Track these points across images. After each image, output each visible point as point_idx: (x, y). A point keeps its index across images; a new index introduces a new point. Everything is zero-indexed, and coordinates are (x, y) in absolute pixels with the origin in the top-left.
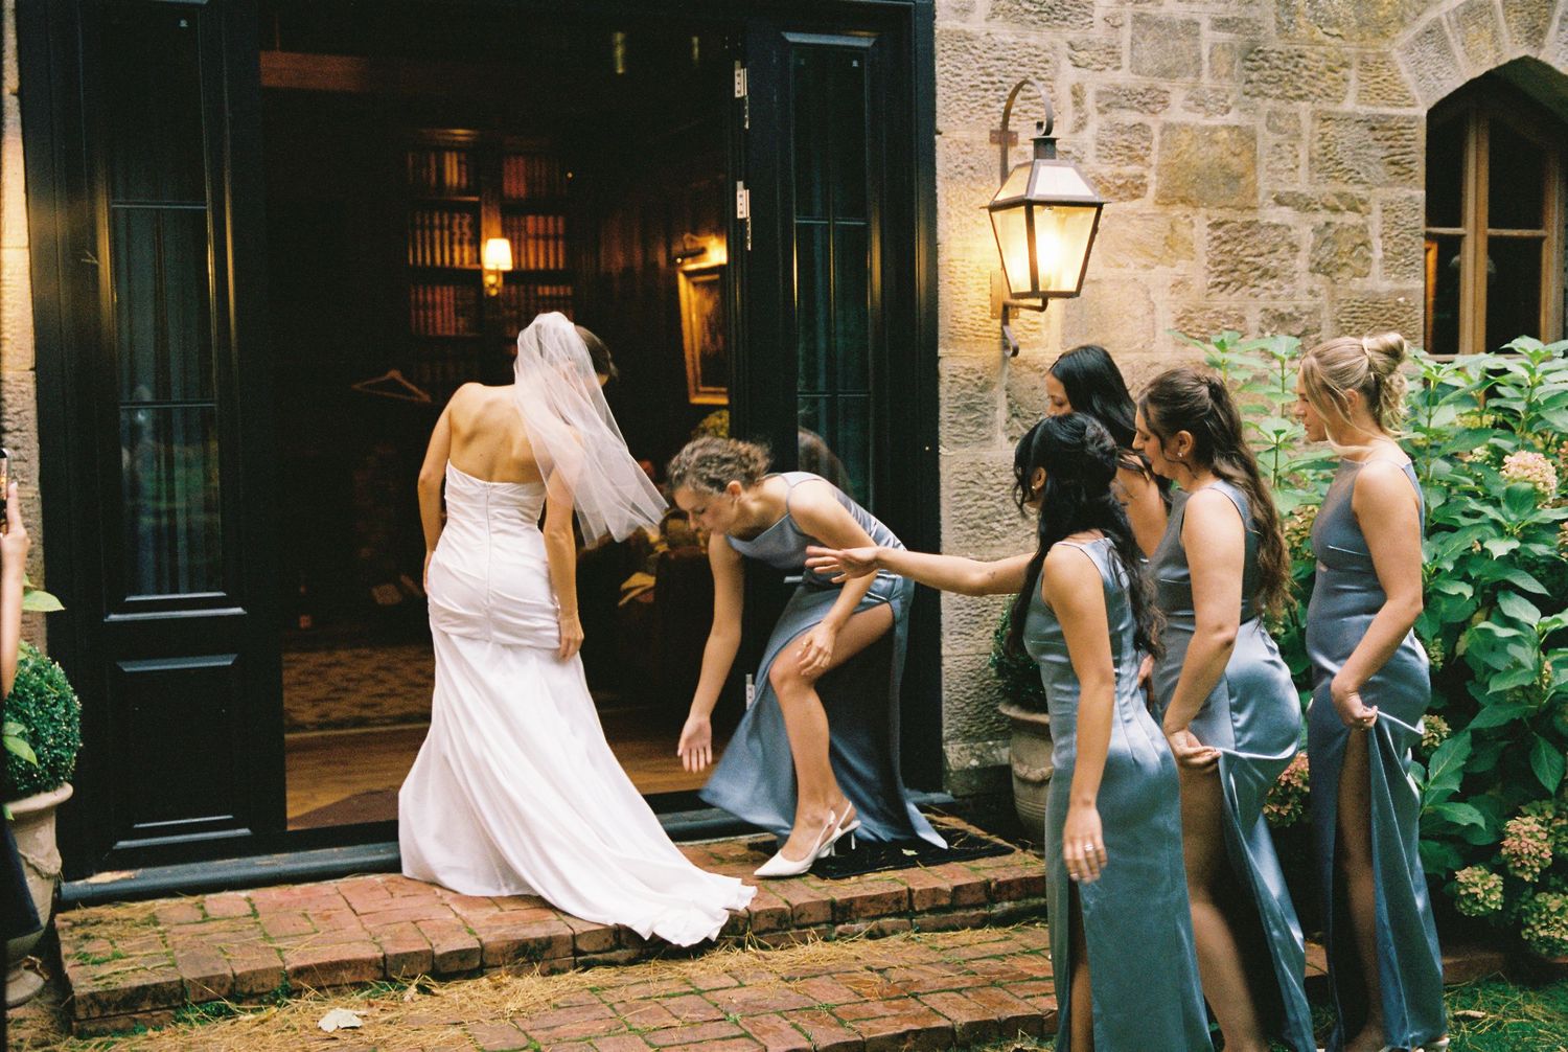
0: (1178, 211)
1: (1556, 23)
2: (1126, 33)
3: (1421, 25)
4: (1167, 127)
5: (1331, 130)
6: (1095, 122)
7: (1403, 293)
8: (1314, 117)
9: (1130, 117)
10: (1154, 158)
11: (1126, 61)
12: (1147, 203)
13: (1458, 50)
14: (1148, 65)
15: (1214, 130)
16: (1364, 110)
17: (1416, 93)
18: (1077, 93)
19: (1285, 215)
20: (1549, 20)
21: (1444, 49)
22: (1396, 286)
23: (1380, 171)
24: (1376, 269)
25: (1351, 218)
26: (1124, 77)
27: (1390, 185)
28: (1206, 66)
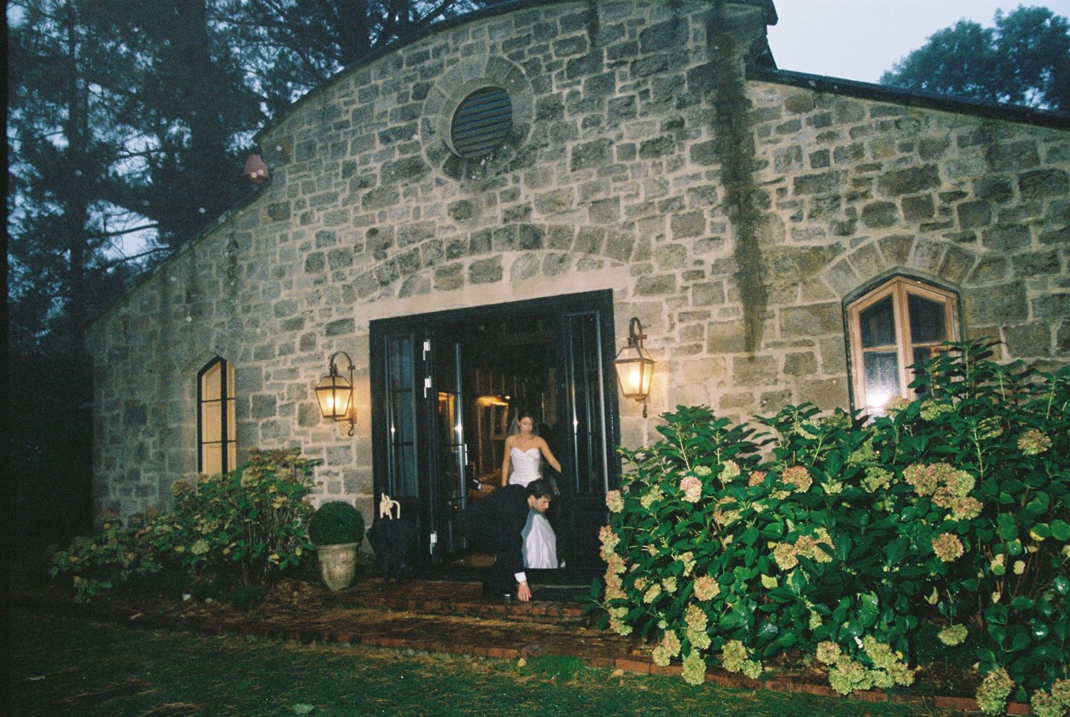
0: (718, 355)
1: (913, 249)
2: (690, 293)
3: (833, 263)
4: (711, 324)
5: (790, 314)
6: (679, 326)
7: (836, 379)
8: (781, 310)
9: (694, 323)
10: (705, 335)
11: (690, 301)
12: (704, 354)
13: (856, 271)
14: (700, 301)
15: (733, 322)
16: (806, 304)
17: (834, 292)
18: (670, 316)
19: (771, 351)
20: (909, 249)
21: (848, 271)
22: (831, 377)
23: (817, 328)
24: (820, 369)
25: (804, 350)
26: (689, 308)
27: (823, 333)
28: (726, 297)
